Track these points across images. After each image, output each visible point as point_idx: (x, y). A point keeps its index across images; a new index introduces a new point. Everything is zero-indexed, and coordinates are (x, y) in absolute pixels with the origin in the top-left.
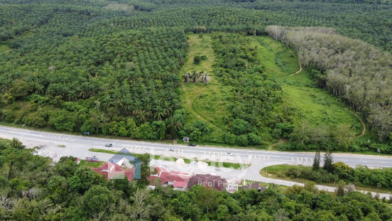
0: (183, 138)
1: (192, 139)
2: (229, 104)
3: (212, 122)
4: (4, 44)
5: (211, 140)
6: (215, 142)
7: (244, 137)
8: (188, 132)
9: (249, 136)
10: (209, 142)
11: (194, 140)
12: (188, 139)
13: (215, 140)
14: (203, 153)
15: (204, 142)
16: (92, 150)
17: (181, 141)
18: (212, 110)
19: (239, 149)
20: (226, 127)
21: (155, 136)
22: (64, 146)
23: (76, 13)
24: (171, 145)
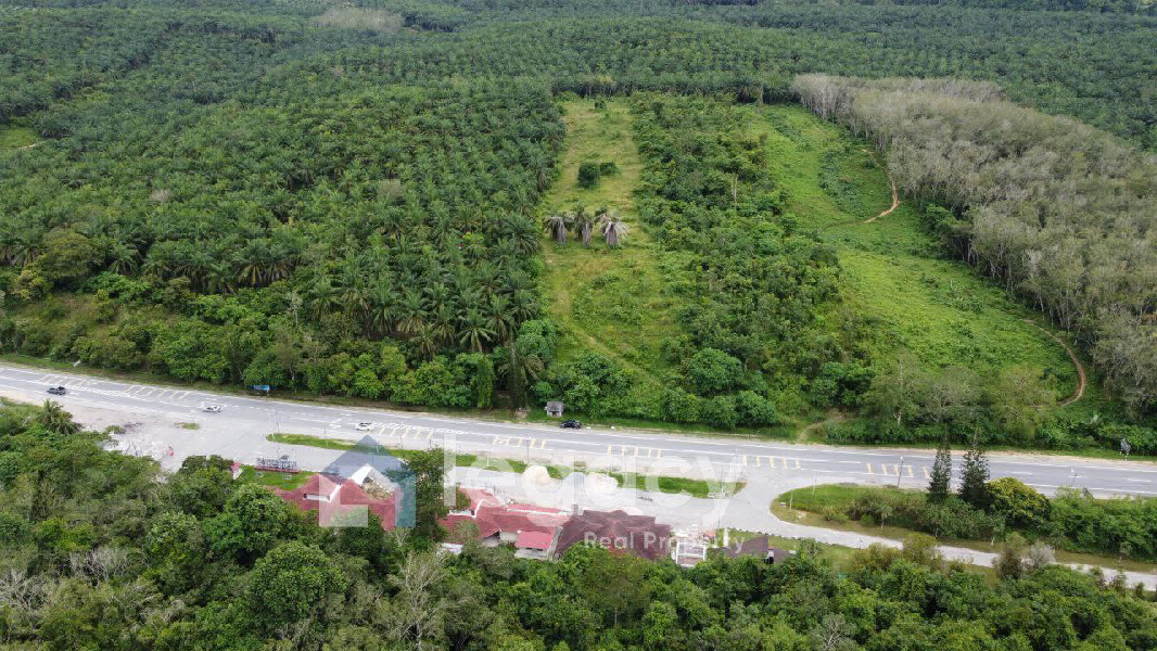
0: (545, 404)
1: (572, 408)
2: (681, 305)
3: (629, 357)
4: (22, 126)
5: (629, 411)
6: (640, 417)
7: (726, 402)
8: (561, 388)
9: (739, 401)
10: (624, 416)
11: (578, 411)
12: (560, 406)
13: (639, 410)
14: (604, 449)
15: (609, 416)
16: (278, 438)
17: (539, 412)
18: (633, 323)
19: (710, 437)
20: (673, 373)
21: (463, 399)
22: (193, 426)
23: (232, 35)
24: (508, 425)
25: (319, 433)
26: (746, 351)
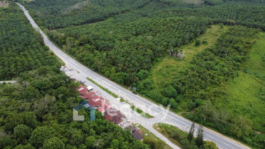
0: (133, 87)
7: (165, 99)
9: (169, 100)
12: (135, 89)
13: (149, 95)
14: (135, 100)
16: (88, 78)
20: (162, 90)
21: (120, 81)
22: (79, 72)
23: (162, 3)
24: (125, 89)
25: (94, 80)
26: (180, 90)
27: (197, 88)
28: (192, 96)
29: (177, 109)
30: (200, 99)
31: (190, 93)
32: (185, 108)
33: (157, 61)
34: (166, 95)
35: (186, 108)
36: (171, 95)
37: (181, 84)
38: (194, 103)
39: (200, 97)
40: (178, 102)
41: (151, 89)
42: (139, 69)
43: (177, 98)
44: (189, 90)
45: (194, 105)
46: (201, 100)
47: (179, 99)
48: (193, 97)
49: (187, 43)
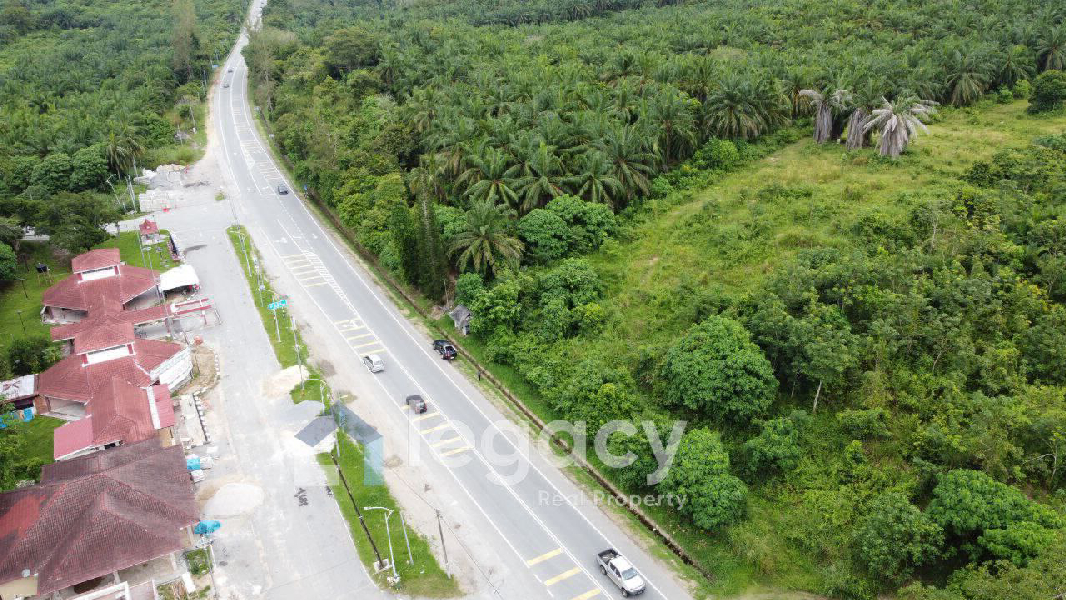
22: (220, 199)
26: (807, 359)
27: (986, 361)
28: (925, 432)
29: (729, 544)
30: (1012, 481)
31: (908, 409)
32: (823, 557)
33: (713, 163)
34: (672, 396)
35: (831, 549)
36: (709, 396)
37: (829, 310)
38: (919, 520)
39: (1010, 459)
40: (762, 472)
41: (573, 330)
42: (552, 190)
43: (757, 431)
44: (904, 374)
45: (925, 536)
46: (1012, 494)
47: (770, 451)
48: (933, 452)
49: (975, 97)
